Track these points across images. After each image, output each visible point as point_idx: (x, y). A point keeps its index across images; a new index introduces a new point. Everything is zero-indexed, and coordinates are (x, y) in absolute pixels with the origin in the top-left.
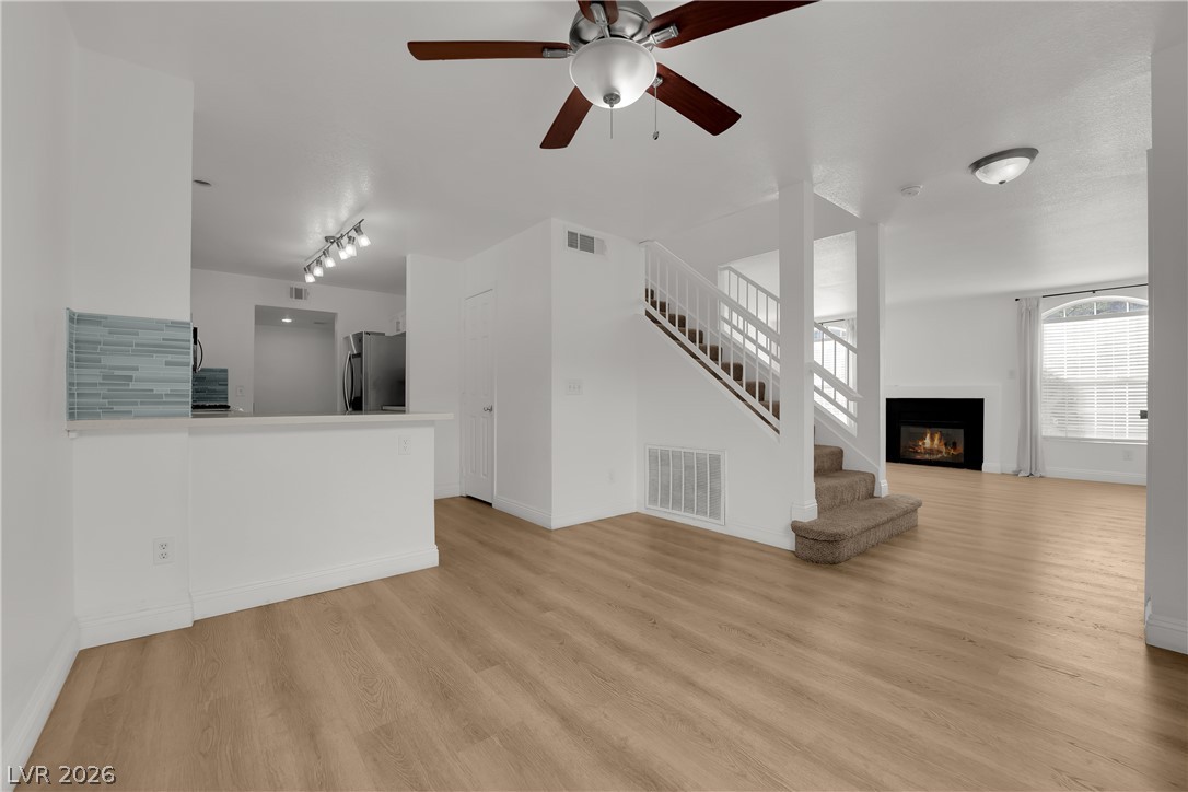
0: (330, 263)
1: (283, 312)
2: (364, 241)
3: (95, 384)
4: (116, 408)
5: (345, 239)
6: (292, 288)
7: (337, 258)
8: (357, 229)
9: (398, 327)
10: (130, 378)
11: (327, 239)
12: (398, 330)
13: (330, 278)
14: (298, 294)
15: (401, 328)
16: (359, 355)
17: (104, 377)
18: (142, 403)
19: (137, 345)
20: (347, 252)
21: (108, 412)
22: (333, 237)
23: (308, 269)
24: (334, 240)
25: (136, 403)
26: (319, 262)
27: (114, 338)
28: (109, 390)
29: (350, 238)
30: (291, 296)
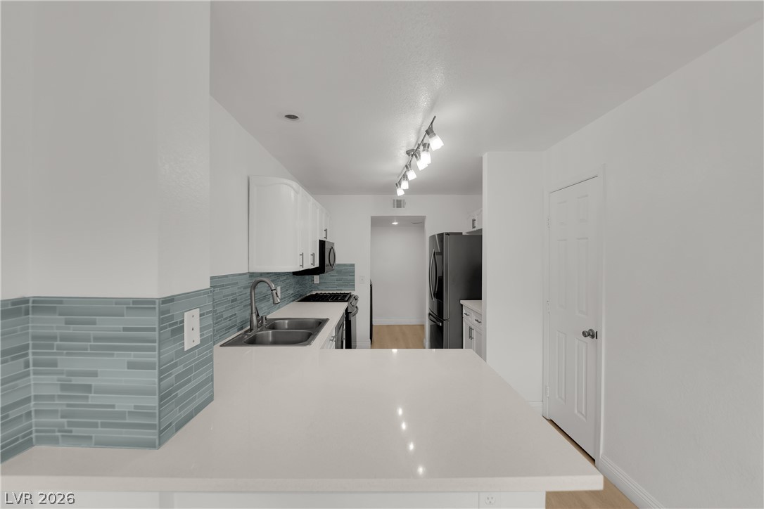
0: (412, 175)
1: (391, 219)
2: (436, 143)
3: (52, 397)
4: (77, 431)
5: (421, 148)
6: (394, 200)
7: (416, 169)
8: (429, 132)
9: (473, 224)
10: (88, 388)
11: (408, 153)
12: (474, 227)
13: (415, 189)
14: (399, 203)
15: (476, 225)
16: (441, 253)
17: (64, 387)
18: (104, 425)
19: (97, 339)
20: (424, 161)
21: (68, 437)
22: (413, 150)
23: (398, 184)
24: (413, 153)
25: (95, 425)
26: (405, 176)
27: (72, 330)
28: (68, 405)
29: (424, 145)
30: (394, 207)
